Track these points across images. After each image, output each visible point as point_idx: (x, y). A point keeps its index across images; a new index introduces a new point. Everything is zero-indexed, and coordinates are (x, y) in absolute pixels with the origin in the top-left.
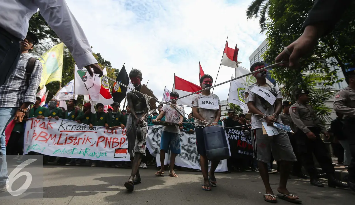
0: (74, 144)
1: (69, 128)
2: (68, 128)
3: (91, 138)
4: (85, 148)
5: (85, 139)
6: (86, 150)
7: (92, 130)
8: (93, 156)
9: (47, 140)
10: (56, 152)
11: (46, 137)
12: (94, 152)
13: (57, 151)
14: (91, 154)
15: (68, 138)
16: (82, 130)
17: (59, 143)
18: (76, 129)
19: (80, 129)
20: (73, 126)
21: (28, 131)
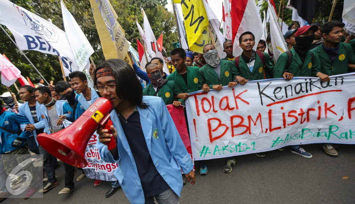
0: (301, 123)
1: (281, 94)
2: (279, 95)
3: (333, 106)
4: (328, 127)
5: (320, 108)
6: (330, 129)
7: (329, 88)
8: (349, 138)
9: (248, 128)
10: (276, 144)
11: (243, 124)
12: (350, 131)
13: (276, 141)
14: (344, 135)
15: (287, 114)
16: (307, 91)
17: (273, 127)
18: (294, 93)
19: (303, 92)
20: (285, 88)
21: (194, 120)
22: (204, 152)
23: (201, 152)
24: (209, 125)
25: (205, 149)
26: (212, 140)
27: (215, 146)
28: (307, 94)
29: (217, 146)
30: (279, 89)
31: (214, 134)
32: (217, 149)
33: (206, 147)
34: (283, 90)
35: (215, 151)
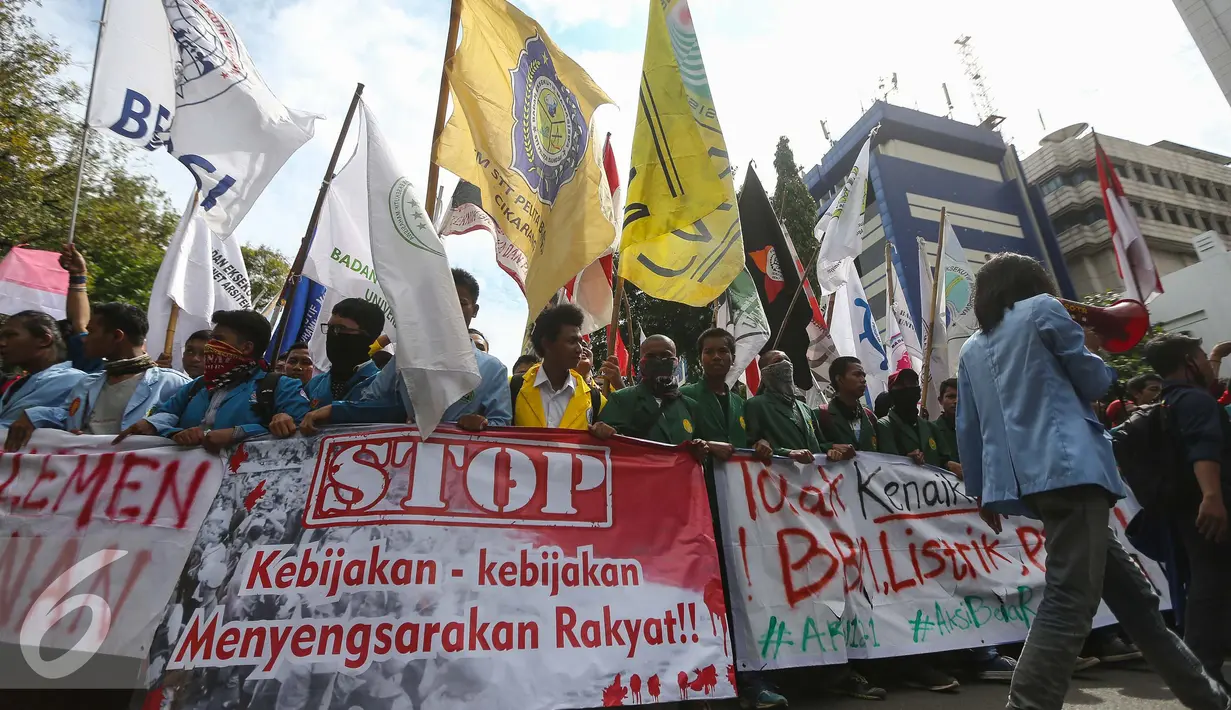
2: (893, 501)
16: (948, 503)
18: (923, 502)
19: (941, 503)
20: (905, 486)
21: (742, 531)
22: (775, 637)
23: (765, 639)
24: (783, 551)
25: (777, 628)
26: (793, 597)
27: (804, 621)
28: (948, 509)
29: (810, 621)
30: (895, 488)
31: (799, 581)
32: (811, 631)
33: (779, 622)
34: (901, 491)
35: (806, 637)
